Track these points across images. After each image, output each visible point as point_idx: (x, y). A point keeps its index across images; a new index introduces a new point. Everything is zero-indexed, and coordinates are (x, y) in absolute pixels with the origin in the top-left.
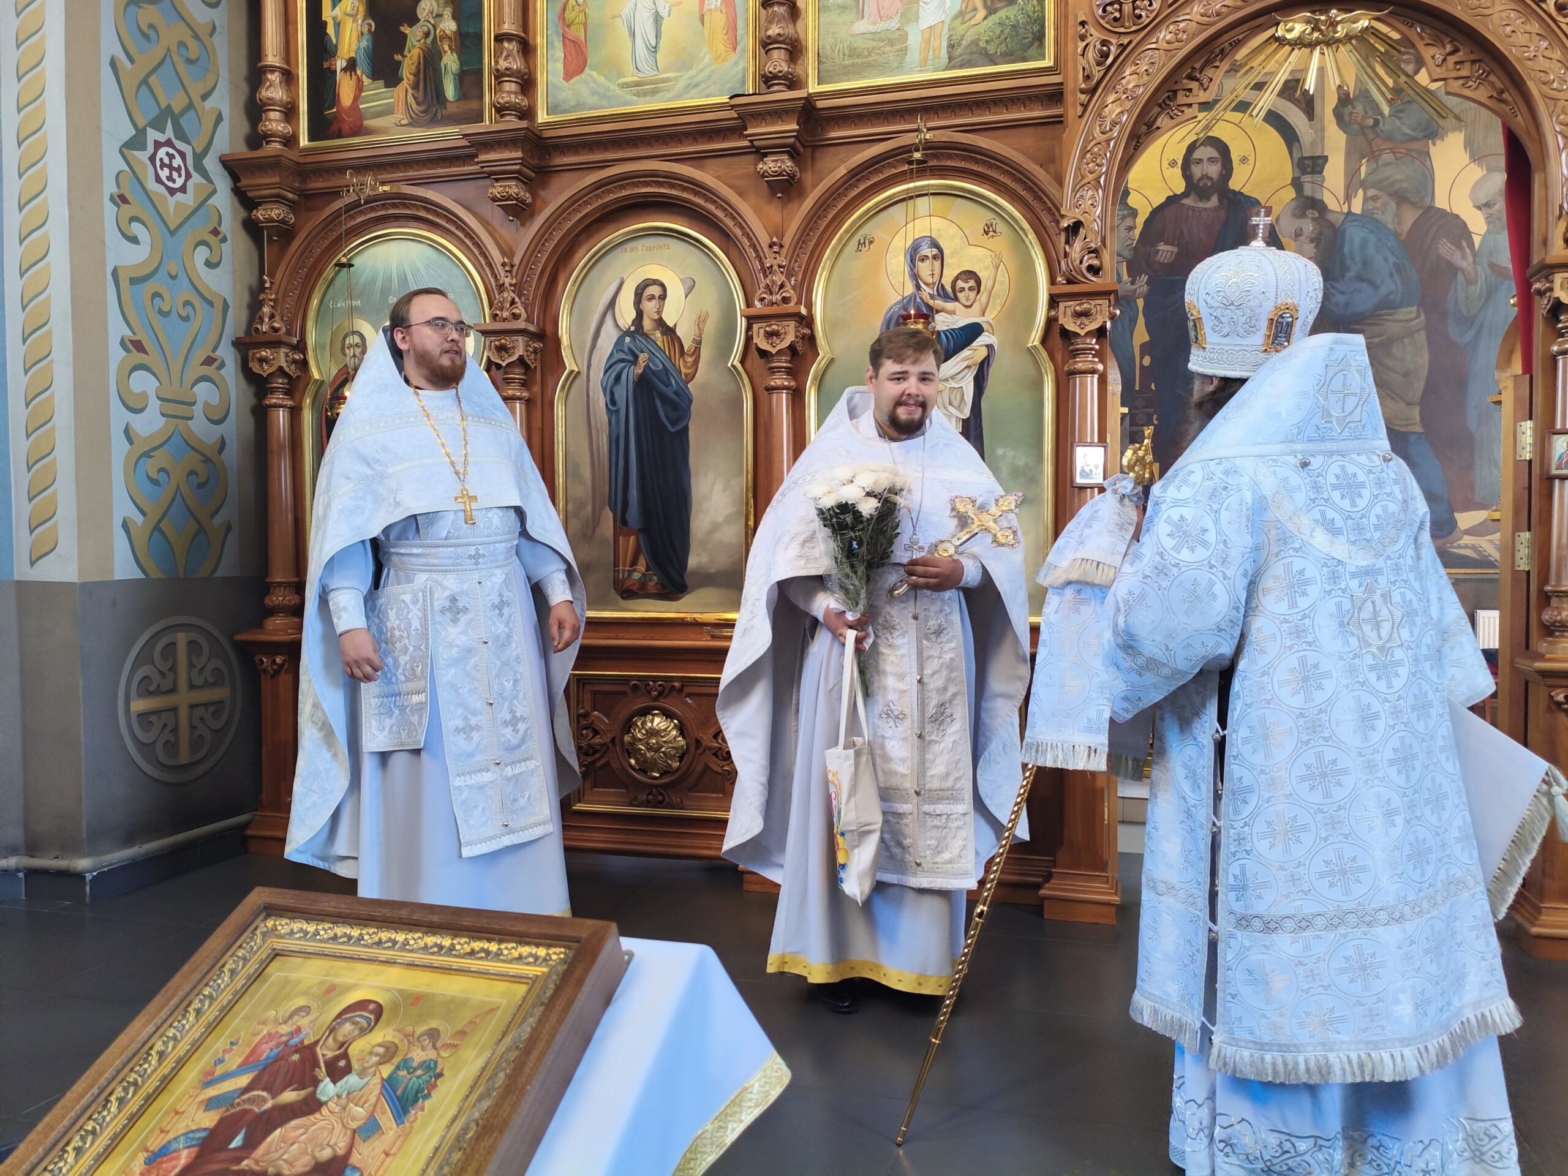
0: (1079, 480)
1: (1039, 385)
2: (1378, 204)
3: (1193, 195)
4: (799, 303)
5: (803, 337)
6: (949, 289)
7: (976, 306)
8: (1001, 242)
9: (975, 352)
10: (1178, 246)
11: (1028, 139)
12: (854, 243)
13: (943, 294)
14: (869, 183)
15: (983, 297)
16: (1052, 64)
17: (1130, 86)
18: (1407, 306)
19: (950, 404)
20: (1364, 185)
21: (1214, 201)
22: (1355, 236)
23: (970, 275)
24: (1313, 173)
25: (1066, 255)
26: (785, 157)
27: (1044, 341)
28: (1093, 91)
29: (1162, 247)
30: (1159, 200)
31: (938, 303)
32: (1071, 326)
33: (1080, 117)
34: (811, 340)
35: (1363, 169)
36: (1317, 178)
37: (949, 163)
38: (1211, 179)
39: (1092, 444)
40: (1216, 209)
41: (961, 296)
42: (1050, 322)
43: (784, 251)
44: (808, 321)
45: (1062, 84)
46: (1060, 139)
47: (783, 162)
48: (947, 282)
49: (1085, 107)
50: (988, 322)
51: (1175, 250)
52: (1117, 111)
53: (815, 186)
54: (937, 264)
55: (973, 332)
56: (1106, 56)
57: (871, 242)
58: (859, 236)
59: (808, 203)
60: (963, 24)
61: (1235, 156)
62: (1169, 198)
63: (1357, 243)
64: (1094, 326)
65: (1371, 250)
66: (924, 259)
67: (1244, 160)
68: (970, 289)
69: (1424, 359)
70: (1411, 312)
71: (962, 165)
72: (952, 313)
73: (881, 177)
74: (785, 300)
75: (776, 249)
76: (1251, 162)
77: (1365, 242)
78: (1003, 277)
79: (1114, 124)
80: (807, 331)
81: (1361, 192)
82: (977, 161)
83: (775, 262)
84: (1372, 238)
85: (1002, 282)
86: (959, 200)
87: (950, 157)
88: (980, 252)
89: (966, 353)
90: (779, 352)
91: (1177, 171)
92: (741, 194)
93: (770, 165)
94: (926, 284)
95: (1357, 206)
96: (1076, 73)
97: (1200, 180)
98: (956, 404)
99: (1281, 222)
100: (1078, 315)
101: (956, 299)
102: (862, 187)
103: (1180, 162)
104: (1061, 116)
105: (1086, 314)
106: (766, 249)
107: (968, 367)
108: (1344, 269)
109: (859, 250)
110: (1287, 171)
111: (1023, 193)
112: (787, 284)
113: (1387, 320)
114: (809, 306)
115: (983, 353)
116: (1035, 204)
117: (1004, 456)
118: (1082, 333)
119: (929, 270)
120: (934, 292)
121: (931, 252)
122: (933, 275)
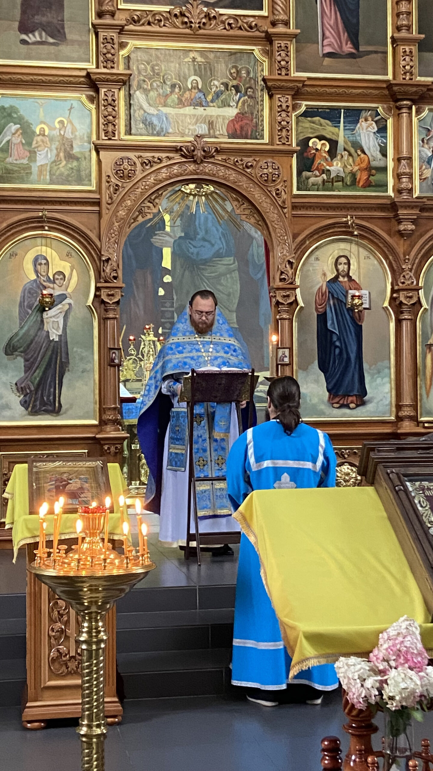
1: (91, 322)
6: (51, 278)
7: (64, 286)
8: (74, 260)
9: (64, 306)
11: (84, 218)
12: (8, 255)
15: (66, 283)
16: (95, 189)
17: (127, 205)
18: (228, 256)
19: (53, 328)
23: (60, 273)
25: (104, 271)
27: (93, 303)
28: (112, 204)
31: (47, 284)
32: (106, 299)
33: (107, 214)
41: (57, 282)
42: (97, 297)
45: (99, 199)
46: (98, 220)
48: (51, 275)
49: (109, 210)
50: (69, 294)
52: (123, 214)
54: (46, 267)
55: (63, 297)
56: (117, 190)
57: (16, 255)
58: (11, 252)
60: (56, 165)
63: (202, 218)
64: (115, 300)
65: (210, 224)
66: (40, 264)
68: (61, 279)
69: (237, 287)
70: (230, 260)
72: (53, 289)
73: (22, 228)
79: (121, 219)
82: (64, 226)
86: (57, 241)
88: (65, 264)
89: (60, 306)
96: (106, 195)
98: (55, 327)
100: (109, 295)
101: (54, 282)
104: (100, 211)
105: (112, 295)
108: (196, 233)
109: (10, 258)
115: (67, 306)
117: (77, 351)
118: (110, 302)
119: (42, 269)
120: (45, 279)
121: (44, 262)
122: (44, 272)
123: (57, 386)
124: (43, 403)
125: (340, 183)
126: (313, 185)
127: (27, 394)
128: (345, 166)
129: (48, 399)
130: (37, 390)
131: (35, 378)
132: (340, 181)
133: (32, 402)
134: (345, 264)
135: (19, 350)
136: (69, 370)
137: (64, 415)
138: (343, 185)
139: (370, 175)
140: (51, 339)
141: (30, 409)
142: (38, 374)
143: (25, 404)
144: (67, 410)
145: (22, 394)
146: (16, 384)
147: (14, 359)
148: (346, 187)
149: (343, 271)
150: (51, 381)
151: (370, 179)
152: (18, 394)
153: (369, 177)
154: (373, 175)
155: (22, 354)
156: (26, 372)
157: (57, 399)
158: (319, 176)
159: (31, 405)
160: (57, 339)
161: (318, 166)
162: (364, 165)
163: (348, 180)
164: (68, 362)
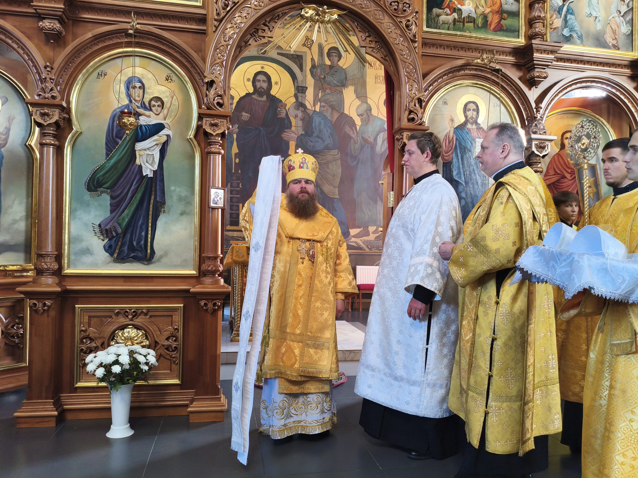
0: (212, 205)
1: (192, 158)
2: (325, 109)
3: (256, 94)
4: (62, 99)
5: (64, 119)
6: (147, 104)
7: (161, 115)
8: (174, 86)
9: (161, 137)
10: (250, 114)
11: (189, 37)
12: (95, 74)
13: (143, 106)
14: (105, 44)
15: (165, 111)
16: (201, 5)
17: (238, 22)
18: (335, 149)
19: (147, 162)
20: (320, 101)
21: (264, 98)
22: (317, 120)
23: (158, 99)
24: (302, 93)
25: (207, 96)
26: (56, 22)
27: (196, 136)
28: (220, 21)
29: (244, 114)
30: (243, 94)
31: (141, 111)
32: (209, 130)
33: (214, 32)
34: (69, 121)
35: (320, 94)
36: (303, 95)
37: (149, 42)
38: (264, 89)
39: (218, 188)
40: (266, 101)
41: (153, 109)
42: (199, 127)
43: (54, 71)
44: (67, 110)
45: (206, 15)
46: (204, 41)
47: (54, 24)
48: (146, 100)
49: (217, 27)
50: (167, 124)
51: (249, 116)
52: (232, 32)
53: (73, 40)
54: (141, 91)
55: (159, 128)
56: (227, 6)
57: (105, 75)
58: (98, 70)
59: (69, 48)
61: (273, 81)
62: (247, 94)
63: (317, 122)
64: (220, 131)
65: (322, 127)
66: (134, 87)
67: (276, 83)
68: (158, 106)
69: (340, 171)
70: (335, 152)
71: (156, 44)
72: (149, 116)
73: (111, 42)
74: (53, 97)
75: (48, 69)
76: (279, 84)
77: (320, 123)
78: (175, 102)
79: (230, 38)
80: (68, 116)
81: (319, 103)
82: (163, 44)
83: (48, 76)
84: (323, 122)
85: (174, 105)
86: (153, 62)
87: (149, 39)
88: (164, 89)
89: (156, 137)
90: (49, 125)
91: (250, 83)
92: (29, 37)
93: (46, 24)
94: (135, 100)
95: (318, 109)
96: (213, 11)
97: (259, 88)
98: (150, 162)
99: (290, 111)
100: (212, 125)
101: (151, 110)
102: (101, 45)
103: (251, 80)
104: (205, 30)
105: (216, 125)
106: (43, 69)
107: (157, 145)
108: (313, 132)
109: (98, 78)
110: (292, 91)
111: (186, 63)
112: (55, 89)
113: (327, 154)
114: (68, 102)
115: (164, 139)
116: (192, 69)
117: (175, 190)
118: (214, 134)
119: (137, 93)
120: (139, 105)
121: (138, 85)
122: (139, 96)
123: (150, 229)
124: (132, 249)
125: (471, 25)
126: (443, 23)
127: (113, 237)
128: (477, 7)
129: (138, 243)
130: (125, 232)
131: (123, 219)
132: (471, 22)
133: (118, 247)
134: (474, 110)
135: (104, 186)
136: (164, 212)
137: (157, 263)
138: (474, 26)
139: (502, 18)
140: (144, 175)
141: (115, 255)
142: (127, 214)
143: (109, 249)
144: (161, 257)
145: (107, 237)
146: (100, 225)
147: (98, 196)
148: (477, 28)
149: (472, 118)
150: (142, 224)
151: (502, 22)
152: (102, 238)
153: (500, 21)
154: (504, 19)
155: (109, 191)
156: (112, 211)
157: (149, 244)
158: (450, 15)
159: (117, 251)
160: (151, 175)
161: (449, 4)
162: (496, 8)
163: (480, 21)
164: (164, 203)
